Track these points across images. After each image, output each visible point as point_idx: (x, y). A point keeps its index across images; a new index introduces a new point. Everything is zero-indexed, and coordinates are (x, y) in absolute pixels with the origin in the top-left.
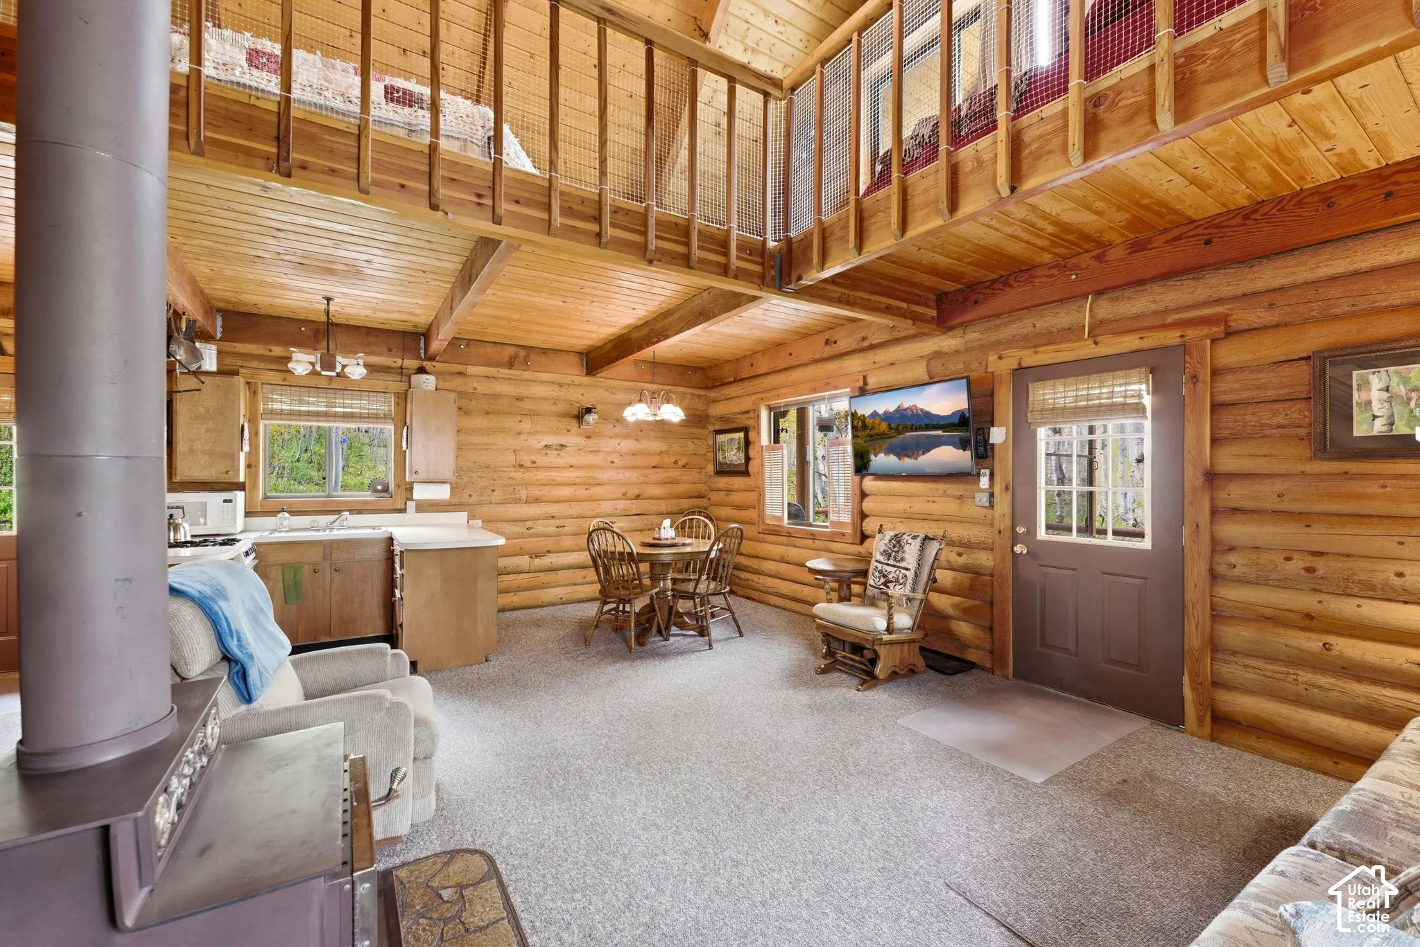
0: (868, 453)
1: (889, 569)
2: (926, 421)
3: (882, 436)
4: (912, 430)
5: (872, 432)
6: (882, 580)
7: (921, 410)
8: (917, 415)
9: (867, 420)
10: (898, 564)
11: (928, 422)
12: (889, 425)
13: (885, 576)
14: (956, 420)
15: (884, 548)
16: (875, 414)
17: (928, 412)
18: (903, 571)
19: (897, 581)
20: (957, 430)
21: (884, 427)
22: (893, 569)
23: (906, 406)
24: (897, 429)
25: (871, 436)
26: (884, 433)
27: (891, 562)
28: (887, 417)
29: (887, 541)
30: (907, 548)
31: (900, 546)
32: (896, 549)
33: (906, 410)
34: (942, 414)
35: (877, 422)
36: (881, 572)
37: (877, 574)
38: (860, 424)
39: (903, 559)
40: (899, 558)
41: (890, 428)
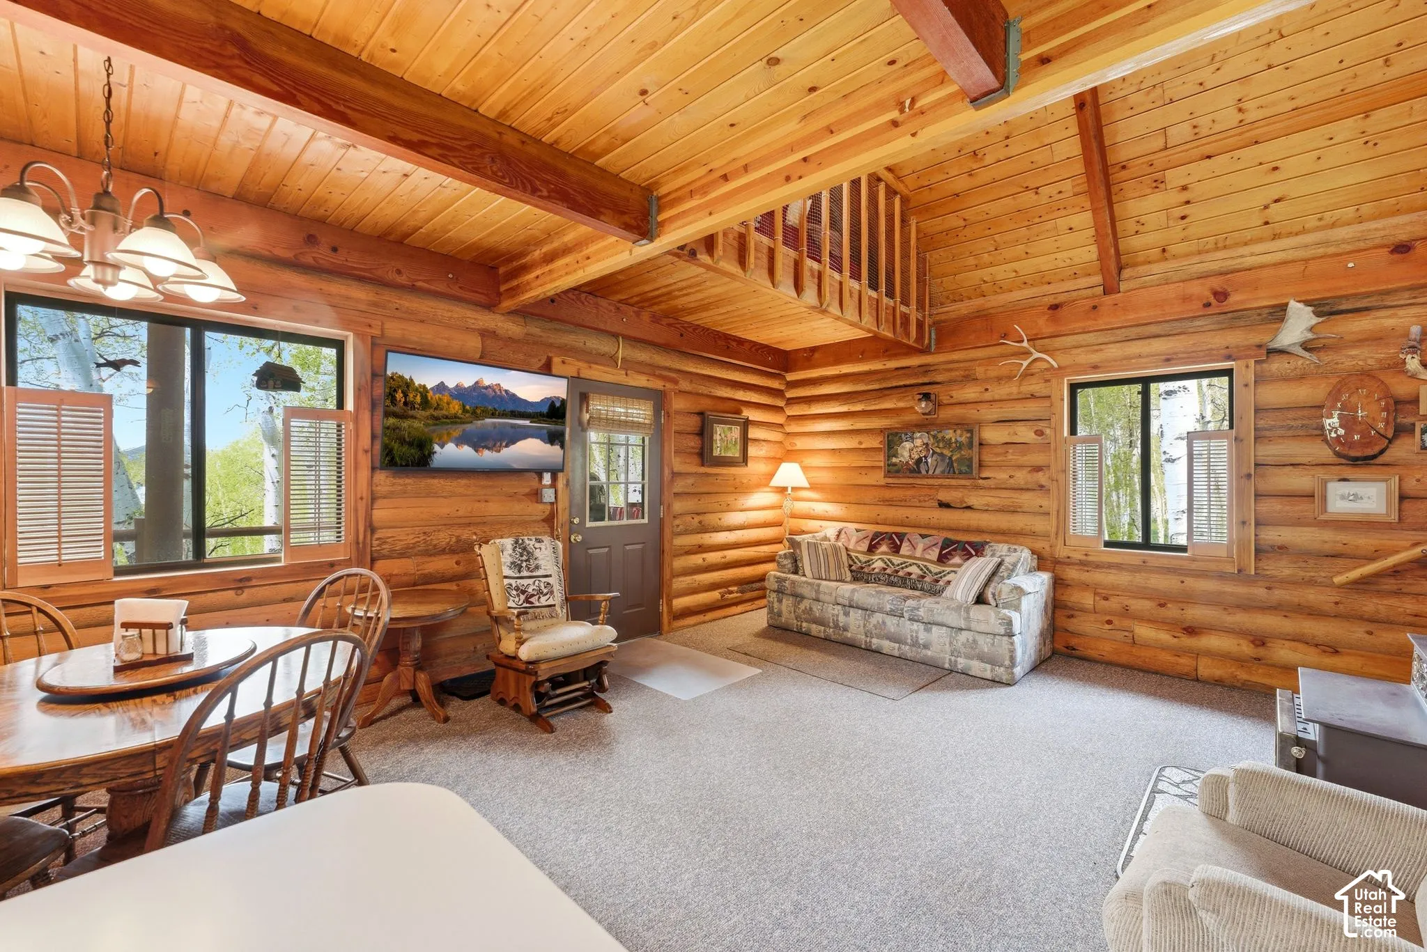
0: (431, 442)
1: (525, 582)
2: (511, 407)
3: (454, 420)
4: (493, 415)
5: (435, 413)
6: (523, 597)
7: (506, 391)
8: (501, 397)
9: (430, 395)
10: (534, 574)
11: (514, 408)
12: (464, 407)
13: (523, 592)
14: (545, 410)
15: (510, 560)
16: (441, 387)
17: (514, 395)
18: (543, 580)
19: (540, 592)
20: (545, 422)
21: (455, 407)
22: (531, 581)
23: (487, 383)
24: (474, 413)
25: (437, 418)
26: (456, 417)
27: (525, 573)
28: (460, 393)
29: (511, 552)
30: (537, 553)
31: (529, 553)
32: (525, 558)
33: (487, 388)
34: (530, 400)
35: (445, 399)
36: (517, 589)
37: (514, 592)
38: (418, 399)
39: (537, 567)
40: (533, 567)
41: (465, 411)
